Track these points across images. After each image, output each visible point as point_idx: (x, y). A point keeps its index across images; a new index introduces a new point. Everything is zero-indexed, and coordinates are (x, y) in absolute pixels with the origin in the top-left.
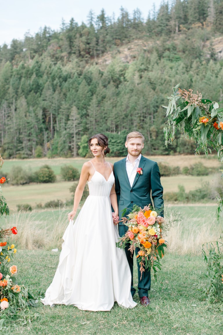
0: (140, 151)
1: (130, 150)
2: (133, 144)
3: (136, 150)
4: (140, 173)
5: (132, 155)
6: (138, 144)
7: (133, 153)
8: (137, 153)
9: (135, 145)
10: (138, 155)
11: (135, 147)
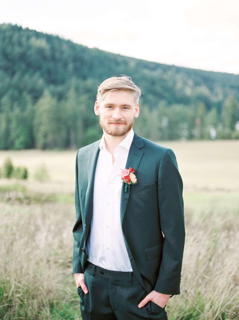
0: (128, 124)
1: (103, 122)
2: (111, 107)
3: (118, 122)
4: (130, 180)
5: (111, 134)
6: (125, 107)
7: (113, 128)
8: (121, 128)
9: (117, 110)
10: (124, 134)
11: (116, 114)
